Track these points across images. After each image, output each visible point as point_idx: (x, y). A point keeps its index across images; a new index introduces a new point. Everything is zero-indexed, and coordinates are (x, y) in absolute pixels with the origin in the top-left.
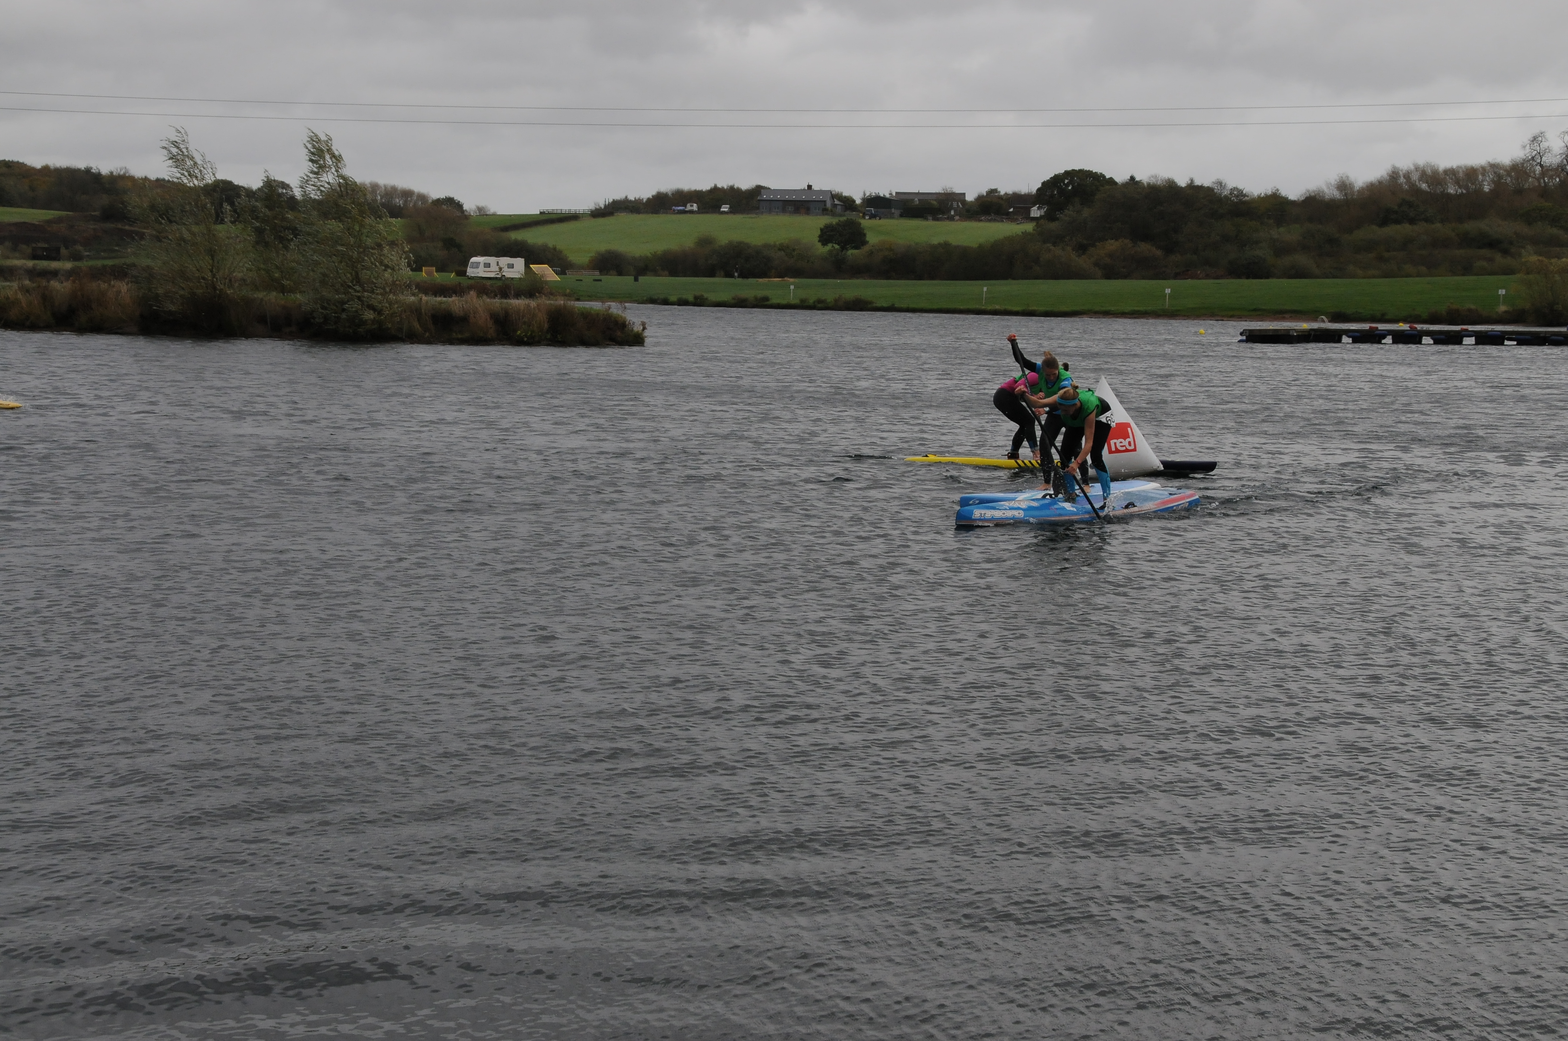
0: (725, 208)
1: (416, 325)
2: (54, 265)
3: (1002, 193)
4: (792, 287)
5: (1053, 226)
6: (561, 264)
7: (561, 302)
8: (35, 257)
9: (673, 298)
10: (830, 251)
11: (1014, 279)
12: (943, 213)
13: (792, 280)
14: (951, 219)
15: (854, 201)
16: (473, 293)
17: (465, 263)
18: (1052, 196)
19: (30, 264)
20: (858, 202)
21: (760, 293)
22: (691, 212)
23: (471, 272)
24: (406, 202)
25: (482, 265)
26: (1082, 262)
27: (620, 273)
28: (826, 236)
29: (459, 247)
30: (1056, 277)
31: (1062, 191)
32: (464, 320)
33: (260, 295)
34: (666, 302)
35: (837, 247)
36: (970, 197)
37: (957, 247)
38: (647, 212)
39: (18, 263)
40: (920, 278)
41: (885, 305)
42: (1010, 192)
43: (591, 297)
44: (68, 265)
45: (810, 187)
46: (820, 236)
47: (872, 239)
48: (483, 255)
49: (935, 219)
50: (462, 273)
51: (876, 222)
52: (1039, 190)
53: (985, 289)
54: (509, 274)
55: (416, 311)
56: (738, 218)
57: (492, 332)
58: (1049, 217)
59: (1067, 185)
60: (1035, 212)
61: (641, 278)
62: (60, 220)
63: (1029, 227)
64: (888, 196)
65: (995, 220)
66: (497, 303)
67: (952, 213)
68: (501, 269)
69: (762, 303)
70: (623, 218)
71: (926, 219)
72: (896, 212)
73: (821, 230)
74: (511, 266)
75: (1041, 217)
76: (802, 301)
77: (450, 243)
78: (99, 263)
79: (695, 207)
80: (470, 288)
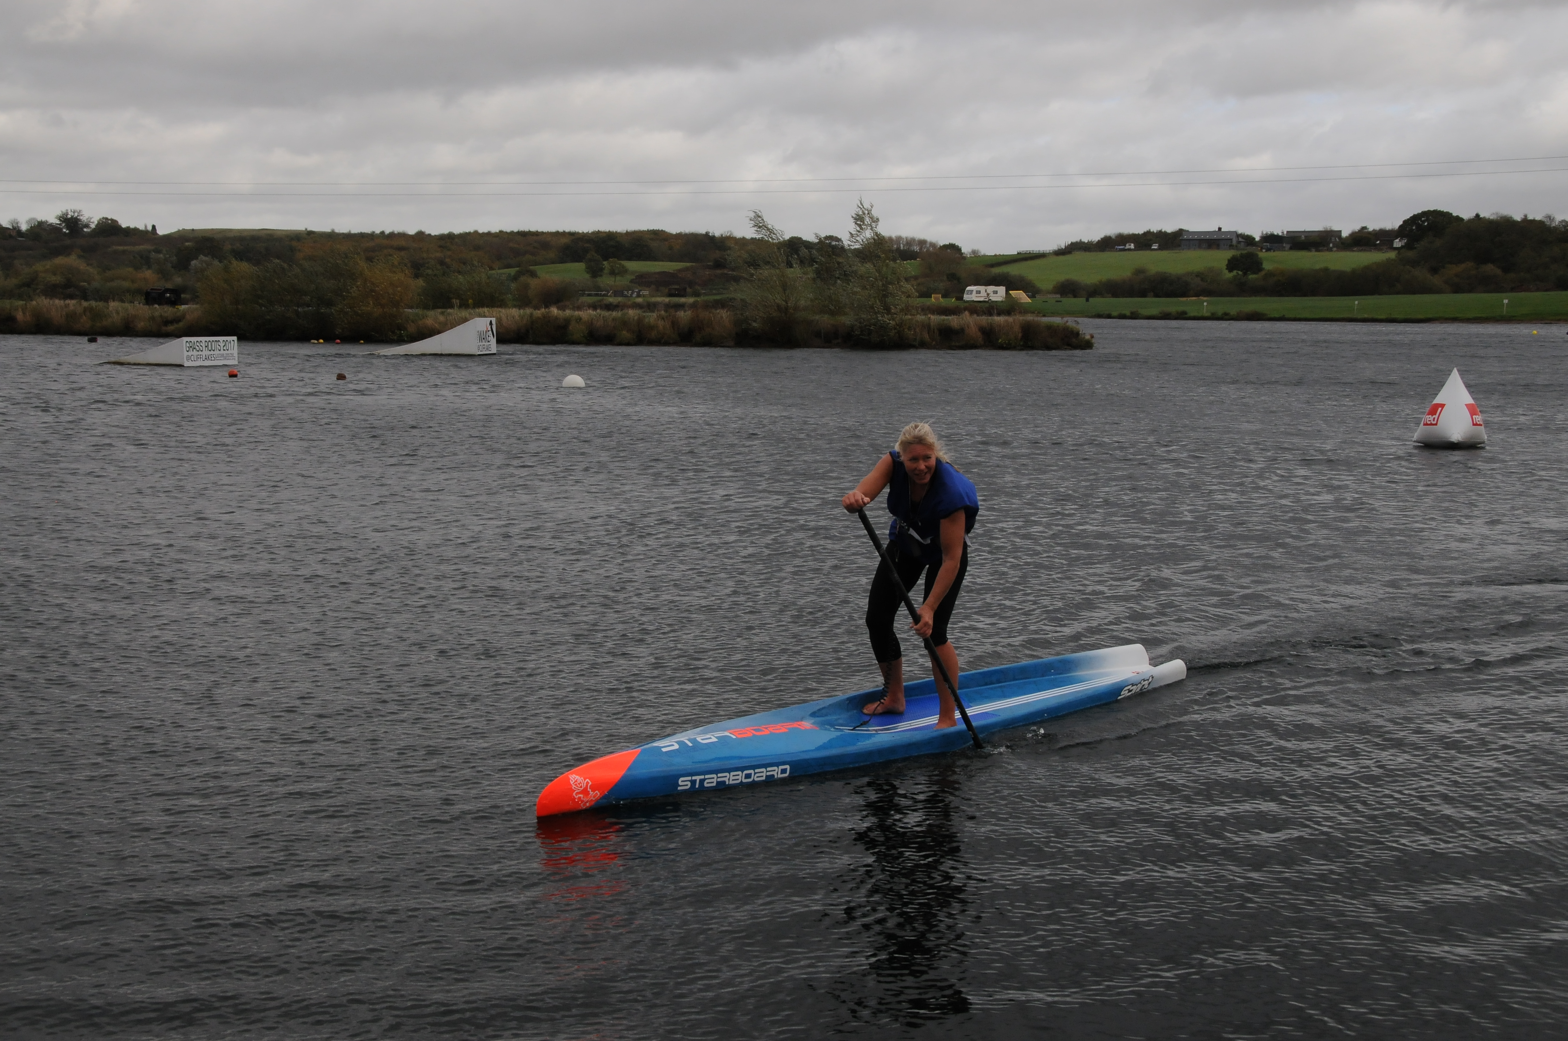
0: (1155, 246)
1: (926, 337)
2: (683, 300)
3: (1371, 229)
4: (1205, 304)
5: (1410, 254)
6: (1031, 290)
7: (1030, 318)
8: (670, 295)
9: (1115, 314)
10: (1234, 277)
11: (1380, 294)
12: (1324, 246)
13: (1205, 298)
14: (1330, 250)
15: (1254, 239)
16: (967, 313)
17: (962, 291)
18: (1412, 230)
19: (667, 300)
20: (1257, 239)
21: (1181, 309)
22: (1130, 250)
23: (966, 297)
24: (921, 249)
25: (974, 292)
26: (1436, 280)
27: (1075, 296)
28: (1232, 265)
29: (958, 279)
30: (1414, 294)
31: (1419, 227)
32: (960, 332)
33: (817, 317)
34: (1109, 317)
35: (1240, 273)
36: (1345, 234)
37: (1334, 271)
38: (1096, 251)
39: (659, 299)
40: (1305, 295)
41: (1277, 316)
42: (1377, 228)
43: (1053, 314)
44: (691, 300)
45: (1220, 229)
46: (1227, 265)
47: (1267, 266)
48: (975, 285)
49: (1317, 251)
50: (960, 298)
51: (1271, 254)
52: (1401, 226)
53: (1356, 302)
54: (994, 298)
55: (927, 326)
56: (1165, 253)
57: (980, 340)
58: (1408, 247)
59: (1424, 222)
60: (1397, 243)
61: (1091, 299)
62: (687, 269)
63: (1392, 255)
64: (1280, 234)
65: (1365, 250)
66: (984, 320)
67: (1331, 245)
68: (988, 294)
69: (1182, 316)
70: (1078, 256)
71: (1310, 250)
72: (1287, 246)
73: (1229, 261)
74: (995, 292)
75: (1402, 247)
76: (1212, 314)
77: (952, 277)
78: (712, 298)
79: (1132, 246)
80: (965, 309)
